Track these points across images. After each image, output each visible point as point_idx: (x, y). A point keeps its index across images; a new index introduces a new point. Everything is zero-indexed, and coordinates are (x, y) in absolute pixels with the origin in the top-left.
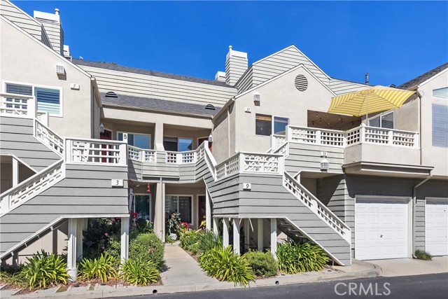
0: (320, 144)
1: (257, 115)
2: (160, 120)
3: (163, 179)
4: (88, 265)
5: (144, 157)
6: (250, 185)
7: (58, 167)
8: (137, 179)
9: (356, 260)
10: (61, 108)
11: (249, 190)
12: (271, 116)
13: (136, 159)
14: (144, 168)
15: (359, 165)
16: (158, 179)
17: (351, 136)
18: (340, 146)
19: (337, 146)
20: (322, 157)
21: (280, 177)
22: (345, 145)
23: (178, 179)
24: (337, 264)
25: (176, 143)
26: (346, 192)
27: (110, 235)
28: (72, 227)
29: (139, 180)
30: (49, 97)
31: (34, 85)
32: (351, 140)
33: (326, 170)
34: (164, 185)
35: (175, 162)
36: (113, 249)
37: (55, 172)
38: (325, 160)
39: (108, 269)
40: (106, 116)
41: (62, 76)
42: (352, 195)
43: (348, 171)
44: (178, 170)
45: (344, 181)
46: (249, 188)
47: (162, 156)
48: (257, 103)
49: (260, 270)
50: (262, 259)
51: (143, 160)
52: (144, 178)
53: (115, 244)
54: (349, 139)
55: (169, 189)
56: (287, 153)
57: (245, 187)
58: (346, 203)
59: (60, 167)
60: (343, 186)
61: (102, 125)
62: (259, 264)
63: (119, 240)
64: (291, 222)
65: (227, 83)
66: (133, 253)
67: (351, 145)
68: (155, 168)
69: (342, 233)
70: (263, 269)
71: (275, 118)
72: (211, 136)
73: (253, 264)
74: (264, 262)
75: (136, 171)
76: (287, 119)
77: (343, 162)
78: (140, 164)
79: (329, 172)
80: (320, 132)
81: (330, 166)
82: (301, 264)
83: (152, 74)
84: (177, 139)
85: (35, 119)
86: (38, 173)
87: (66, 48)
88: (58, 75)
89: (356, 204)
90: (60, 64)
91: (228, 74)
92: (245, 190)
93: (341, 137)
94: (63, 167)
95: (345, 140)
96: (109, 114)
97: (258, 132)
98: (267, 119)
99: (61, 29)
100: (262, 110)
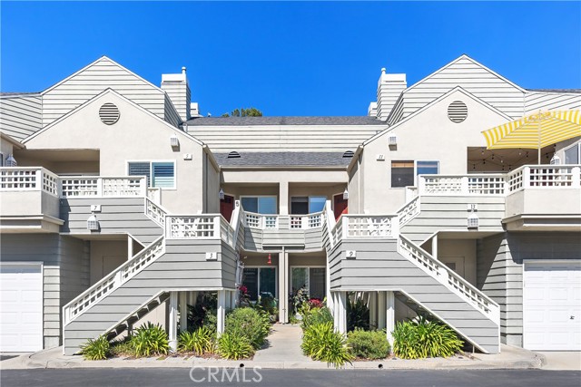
0: (468, 194)
1: (393, 162)
2: (284, 179)
3: (286, 248)
4: (186, 338)
5: (265, 224)
6: (354, 252)
7: (159, 243)
8: (256, 249)
9: (525, 351)
10: (175, 180)
11: (354, 259)
12: (412, 162)
13: (255, 227)
14: (265, 236)
15: (519, 220)
16: (281, 248)
17: (514, 179)
18: (500, 194)
19: (495, 194)
20: (469, 211)
21: (393, 241)
22: (507, 192)
23: (303, 248)
24: (478, 351)
25: (307, 204)
26: (508, 256)
27: (208, 309)
28: (174, 300)
29: (258, 251)
30: (165, 170)
31: (151, 161)
32: (513, 185)
33: (476, 228)
34: (287, 255)
35: (300, 227)
36: (211, 323)
37: (158, 248)
38: (473, 215)
39: (204, 342)
40: (226, 181)
41: (176, 148)
42: (518, 259)
43: (510, 228)
44: (303, 236)
45: (505, 241)
46: (353, 256)
47: (285, 221)
48: (393, 147)
49: (362, 351)
50: (363, 339)
51: (264, 227)
52: (265, 248)
53: (211, 318)
54: (511, 183)
55: (293, 259)
56: (418, 210)
57: (348, 255)
58: (507, 271)
59: (161, 244)
60: (505, 248)
61: (222, 191)
62: (361, 343)
63: (216, 315)
64: (409, 295)
65: (379, 118)
66: (229, 327)
67: (513, 191)
68: (277, 236)
69: (486, 310)
70: (366, 351)
71: (419, 163)
72: (346, 192)
73: (353, 344)
74: (365, 342)
75: (255, 240)
76: (436, 163)
77: (503, 216)
78: (260, 232)
79: (480, 230)
80: (467, 179)
81: (480, 222)
82: (421, 347)
83: (283, 123)
84: (307, 198)
85: (146, 197)
86: (146, 248)
87: (194, 105)
88: (173, 147)
89: (524, 272)
90: (174, 136)
91: (379, 105)
92: (348, 258)
93: (500, 182)
94: (164, 242)
95: (507, 186)
96: (230, 177)
97: (395, 184)
98: (408, 166)
99: (188, 89)
100: (400, 155)
